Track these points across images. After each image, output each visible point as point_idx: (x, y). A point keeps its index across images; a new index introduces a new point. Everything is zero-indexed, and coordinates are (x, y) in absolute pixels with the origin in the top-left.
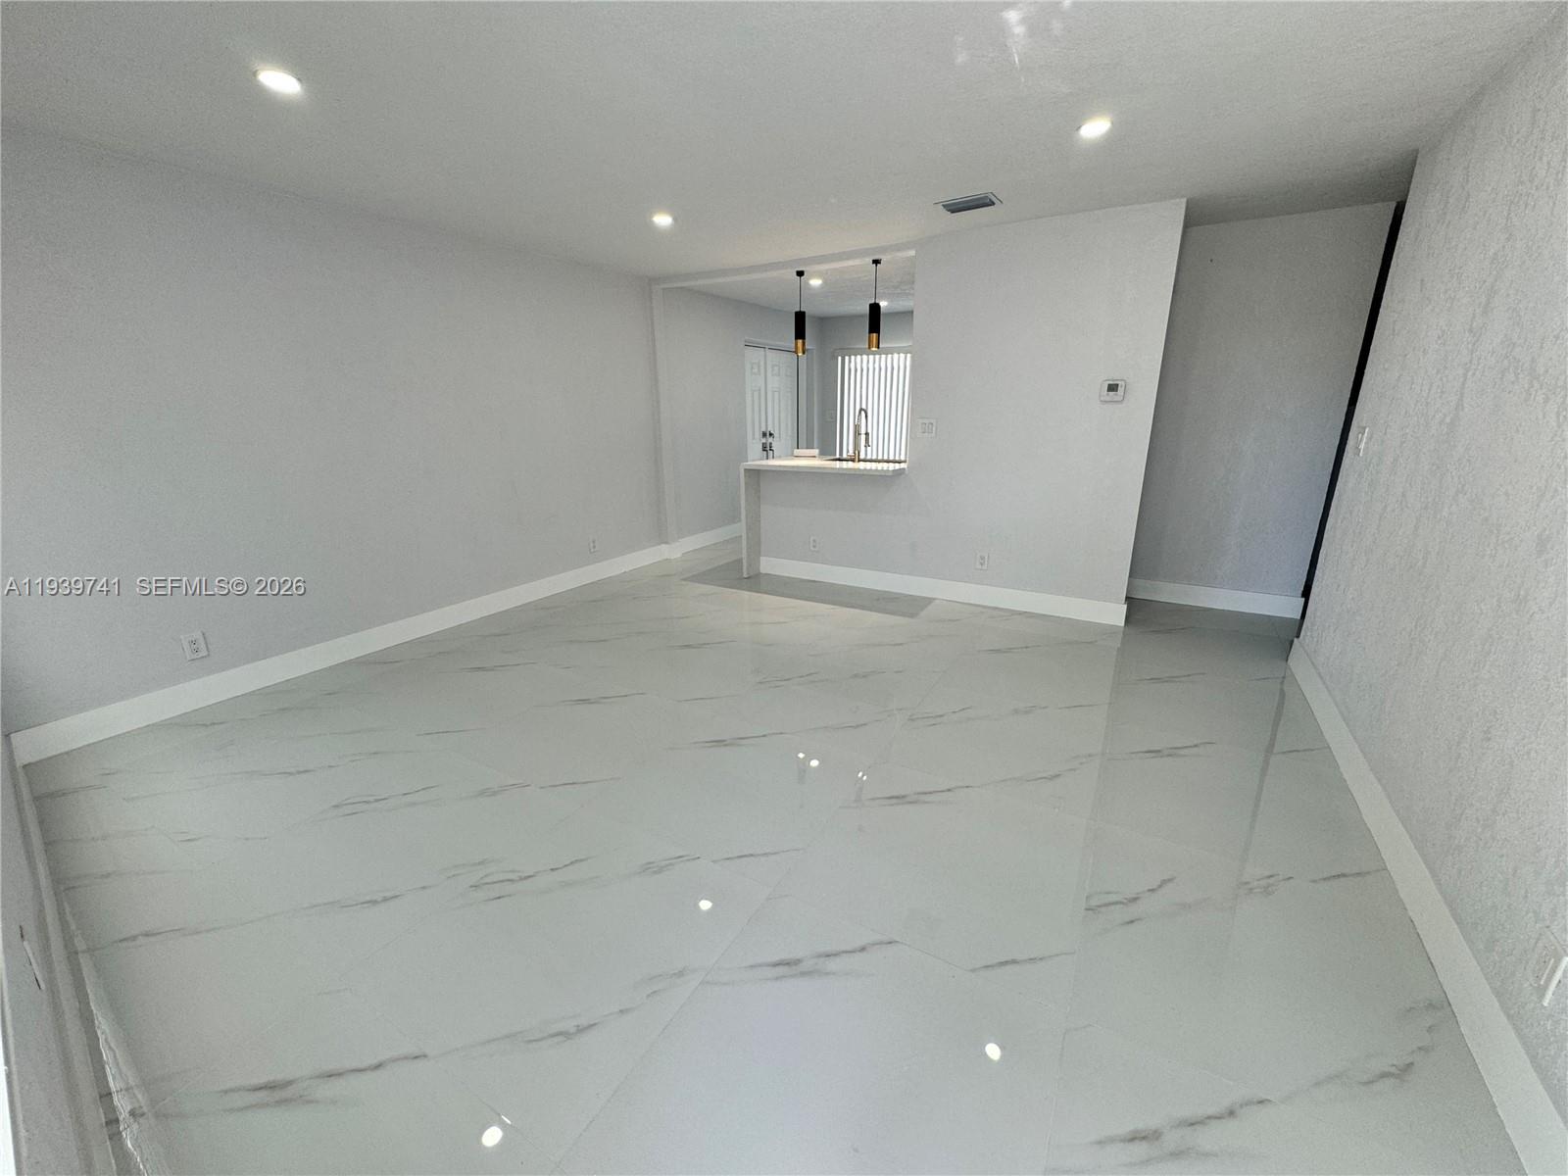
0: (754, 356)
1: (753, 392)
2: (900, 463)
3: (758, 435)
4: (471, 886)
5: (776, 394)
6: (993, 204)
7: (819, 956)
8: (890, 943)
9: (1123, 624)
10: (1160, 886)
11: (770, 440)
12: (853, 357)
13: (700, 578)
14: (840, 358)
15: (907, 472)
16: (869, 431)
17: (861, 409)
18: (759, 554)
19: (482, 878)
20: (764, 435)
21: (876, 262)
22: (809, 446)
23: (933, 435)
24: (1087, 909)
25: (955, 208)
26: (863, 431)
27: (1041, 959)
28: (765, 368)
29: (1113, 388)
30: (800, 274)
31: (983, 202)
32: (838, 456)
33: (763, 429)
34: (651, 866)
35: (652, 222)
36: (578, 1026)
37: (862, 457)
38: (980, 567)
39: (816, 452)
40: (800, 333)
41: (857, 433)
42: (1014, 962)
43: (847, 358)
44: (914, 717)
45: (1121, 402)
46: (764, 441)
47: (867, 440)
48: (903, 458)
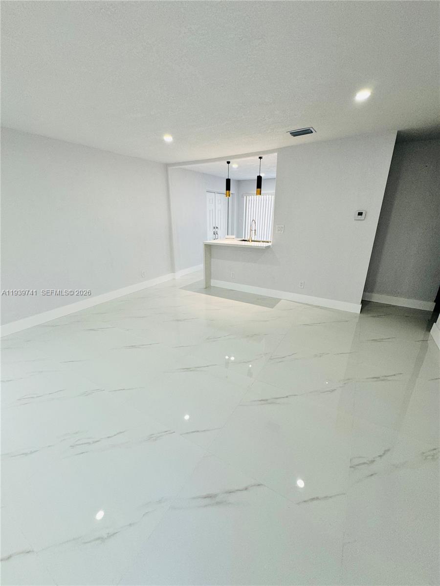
0: (210, 196)
1: (210, 210)
2: (268, 242)
3: (212, 228)
4: (71, 446)
5: (219, 212)
6: (312, 132)
7: (226, 492)
8: (259, 485)
9: (359, 313)
10: (384, 454)
11: (217, 230)
12: (250, 197)
13: (186, 288)
14: (245, 197)
15: (271, 247)
16: (256, 229)
17: (253, 220)
18: (210, 279)
19: (77, 441)
20: (214, 228)
21: (260, 158)
22: (232, 234)
23: (283, 232)
24: (350, 467)
25: (295, 134)
26: (254, 229)
27: (331, 497)
28: (215, 200)
29: (360, 214)
30: (228, 163)
31: (307, 132)
32: (243, 239)
33: (214, 226)
34: (152, 436)
35: (163, 140)
36: (108, 534)
37: (253, 239)
38: (300, 287)
39: (234, 237)
40: (228, 188)
41: (251, 230)
42: (317, 498)
43: (248, 197)
44: (272, 358)
45: (364, 220)
46: (214, 230)
47: (255, 233)
48: (269, 240)
